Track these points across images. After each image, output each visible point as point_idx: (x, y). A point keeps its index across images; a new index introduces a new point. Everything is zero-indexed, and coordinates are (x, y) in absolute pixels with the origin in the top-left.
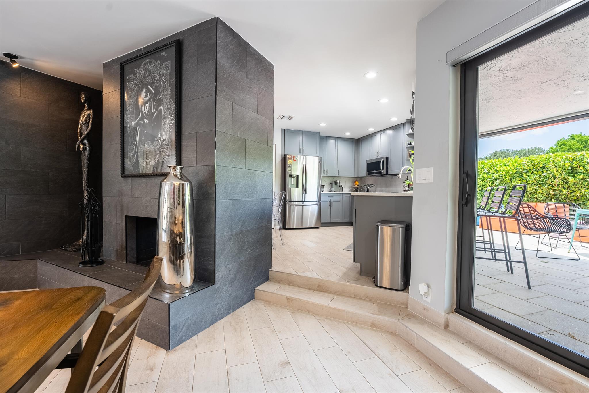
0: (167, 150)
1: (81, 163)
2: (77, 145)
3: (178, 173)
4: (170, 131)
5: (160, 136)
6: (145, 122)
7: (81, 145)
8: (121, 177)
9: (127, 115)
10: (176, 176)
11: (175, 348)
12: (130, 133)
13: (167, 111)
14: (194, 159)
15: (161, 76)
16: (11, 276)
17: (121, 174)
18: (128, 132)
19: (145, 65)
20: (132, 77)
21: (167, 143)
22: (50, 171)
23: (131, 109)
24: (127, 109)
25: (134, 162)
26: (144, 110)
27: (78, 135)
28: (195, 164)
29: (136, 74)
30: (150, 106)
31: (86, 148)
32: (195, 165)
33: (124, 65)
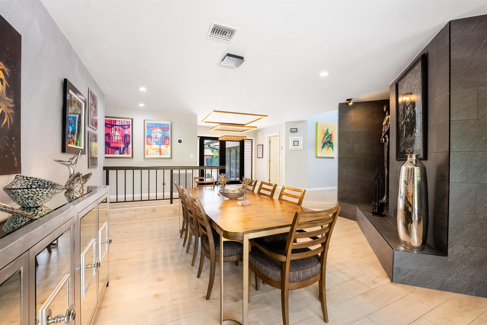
0: (419, 140)
1: (384, 150)
2: (381, 139)
3: (414, 160)
4: (420, 126)
5: (415, 130)
6: (408, 121)
7: (383, 139)
8: (396, 160)
9: (400, 117)
10: (411, 162)
11: (397, 284)
12: (401, 129)
13: (418, 110)
14: (435, 146)
15: (415, 85)
16: (347, 211)
17: (396, 159)
18: (400, 129)
19: (407, 80)
20: (402, 90)
21: (419, 135)
22: (368, 156)
23: (401, 113)
24: (399, 113)
25: (403, 150)
26: (407, 112)
27: (383, 132)
28: (435, 150)
29: (403, 87)
30: (410, 109)
31: (386, 141)
32: (436, 152)
33: (398, 83)
